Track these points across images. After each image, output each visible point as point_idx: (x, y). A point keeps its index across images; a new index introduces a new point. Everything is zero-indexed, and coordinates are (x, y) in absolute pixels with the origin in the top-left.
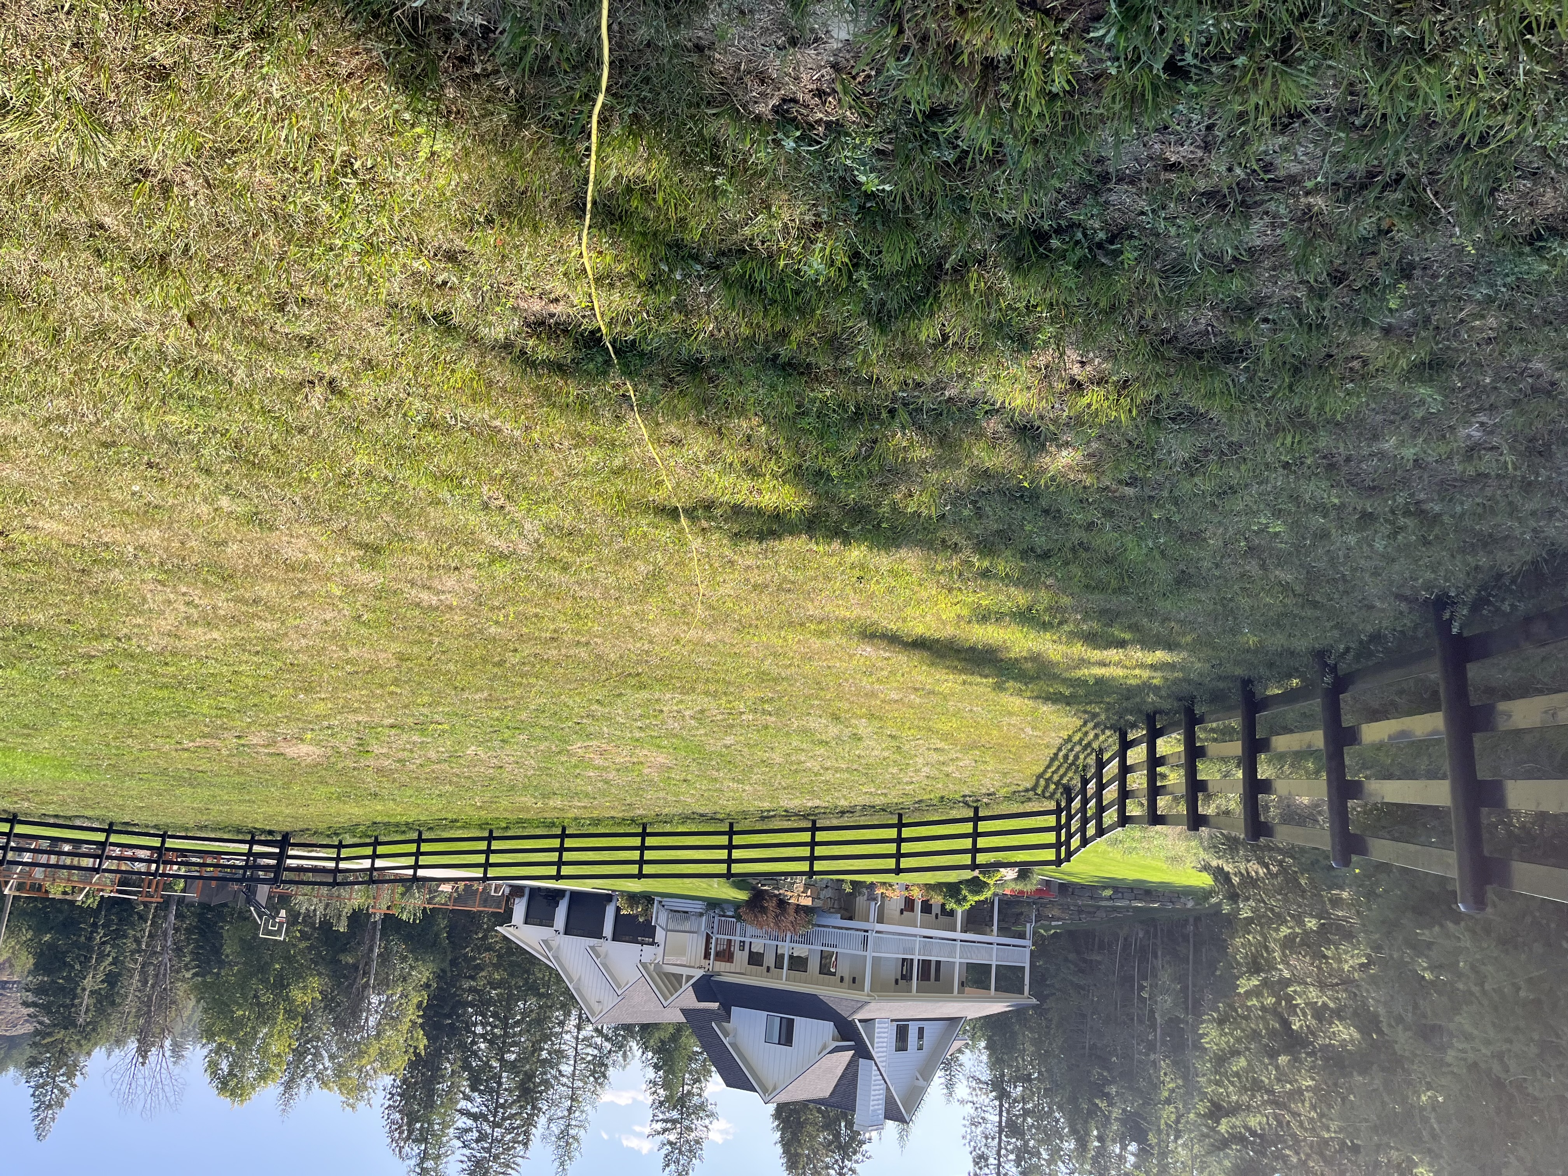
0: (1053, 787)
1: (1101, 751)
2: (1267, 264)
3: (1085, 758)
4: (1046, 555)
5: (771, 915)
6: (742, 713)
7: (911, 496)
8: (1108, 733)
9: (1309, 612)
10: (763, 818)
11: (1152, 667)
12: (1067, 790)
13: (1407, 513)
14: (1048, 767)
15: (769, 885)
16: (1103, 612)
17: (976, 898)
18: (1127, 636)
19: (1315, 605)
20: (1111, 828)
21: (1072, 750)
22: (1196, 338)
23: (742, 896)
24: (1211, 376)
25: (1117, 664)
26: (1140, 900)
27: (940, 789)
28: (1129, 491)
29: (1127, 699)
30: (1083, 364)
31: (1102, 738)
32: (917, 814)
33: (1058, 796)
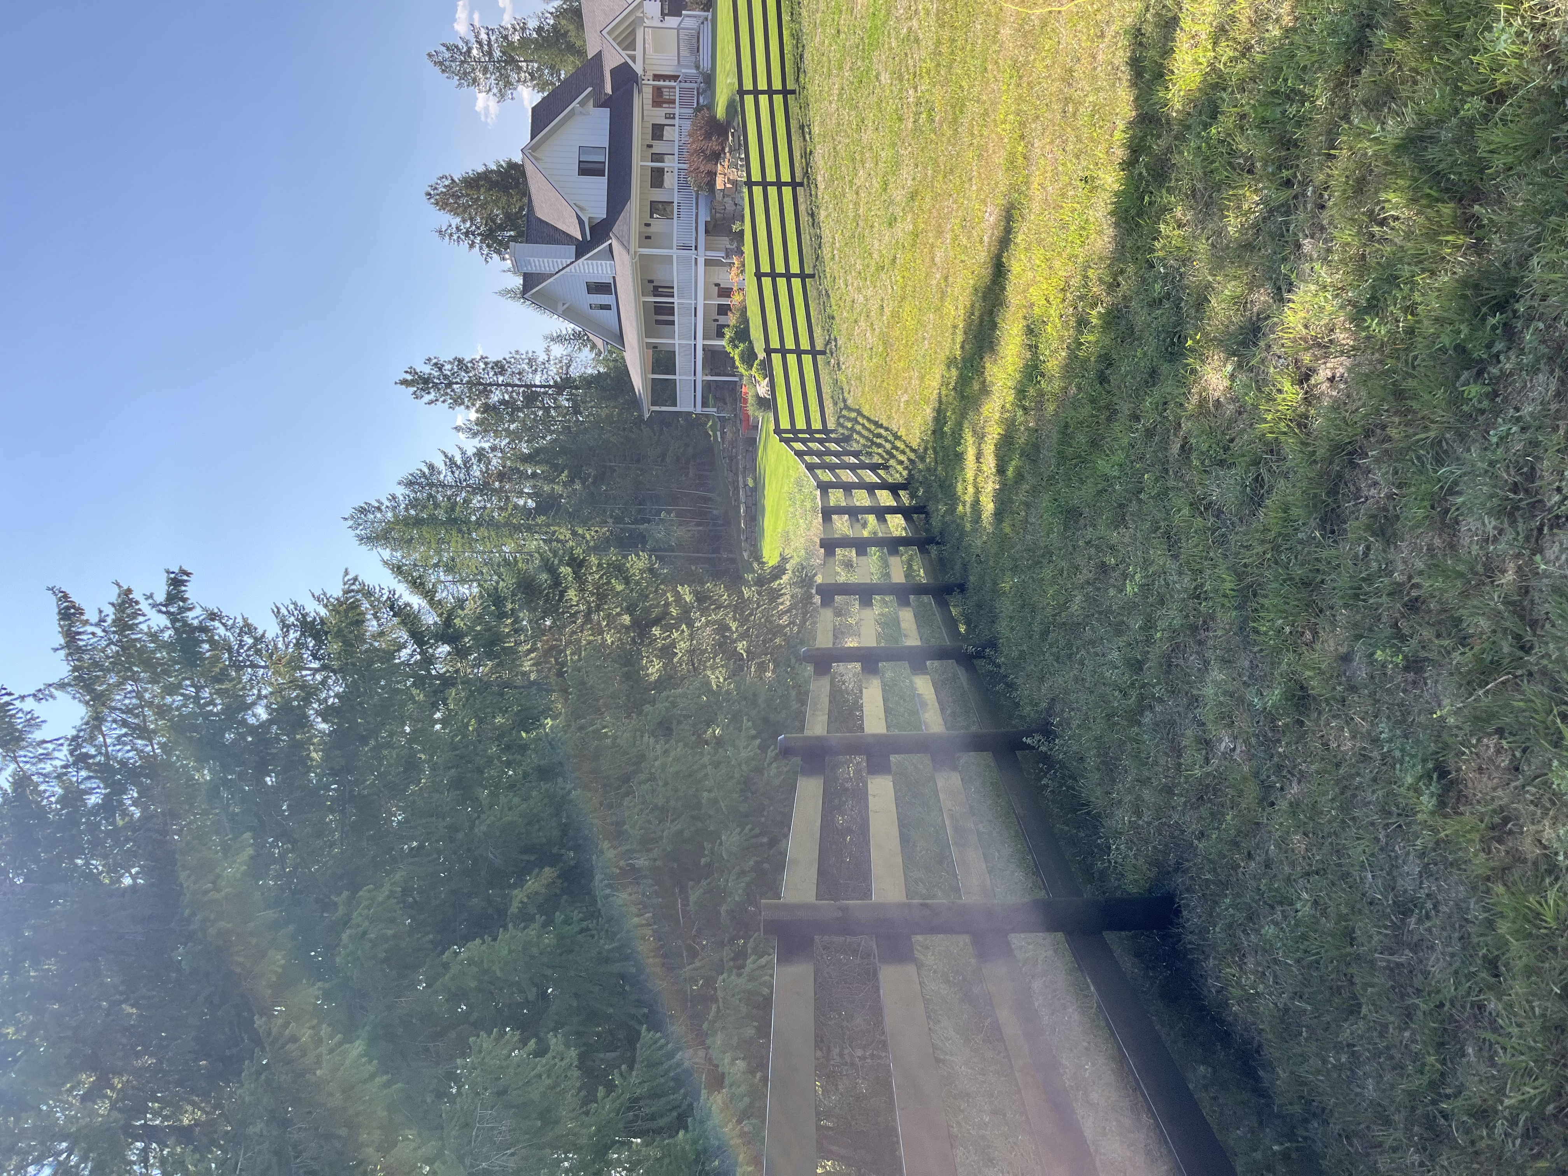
0: (849, 425)
1: (886, 468)
2: (1437, 542)
3: (878, 454)
4: (1103, 379)
5: (704, 144)
6: (916, 88)
7: (1179, 227)
8: (905, 473)
9: (1036, 628)
10: (802, 127)
11: (976, 502)
12: (847, 439)
13: (1142, 697)
14: (869, 420)
15: (733, 141)
16: (1036, 447)
17: (736, 357)
18: (1010, 472)
19: (1046, 633)
20: (815, 477)
21: (887, 440)
22: (1352, 488)
23: (720, 112)
24: (1307, 506)
25: (979, 470)
26: (746, 511)
27: (842, 315)
28: (1175, 448)
29: (941, 486)
30: (1332, 380)
31: (900, 468)
32: (815, 293)
33: (841, 430)
